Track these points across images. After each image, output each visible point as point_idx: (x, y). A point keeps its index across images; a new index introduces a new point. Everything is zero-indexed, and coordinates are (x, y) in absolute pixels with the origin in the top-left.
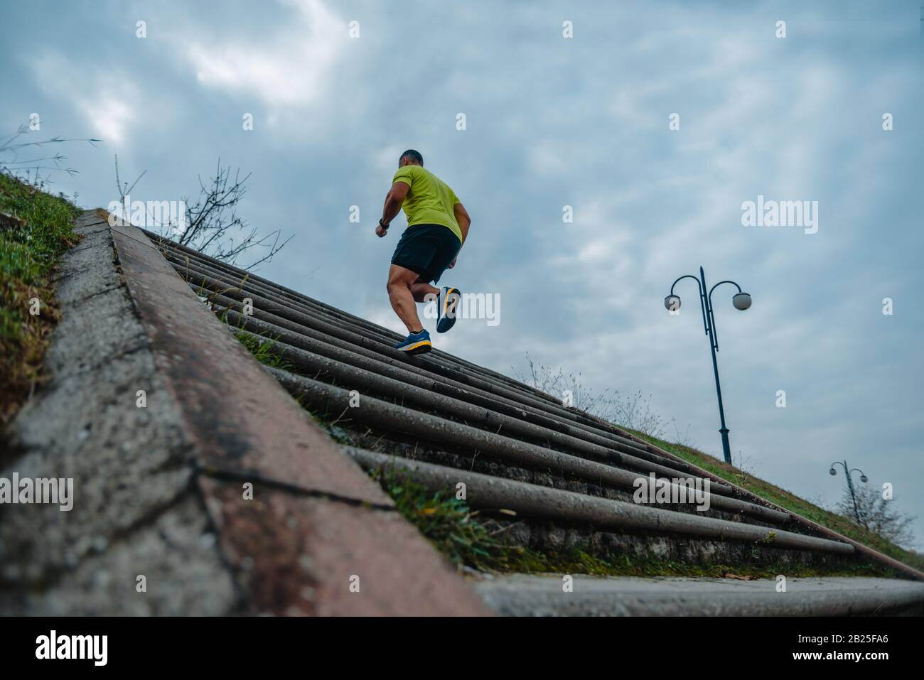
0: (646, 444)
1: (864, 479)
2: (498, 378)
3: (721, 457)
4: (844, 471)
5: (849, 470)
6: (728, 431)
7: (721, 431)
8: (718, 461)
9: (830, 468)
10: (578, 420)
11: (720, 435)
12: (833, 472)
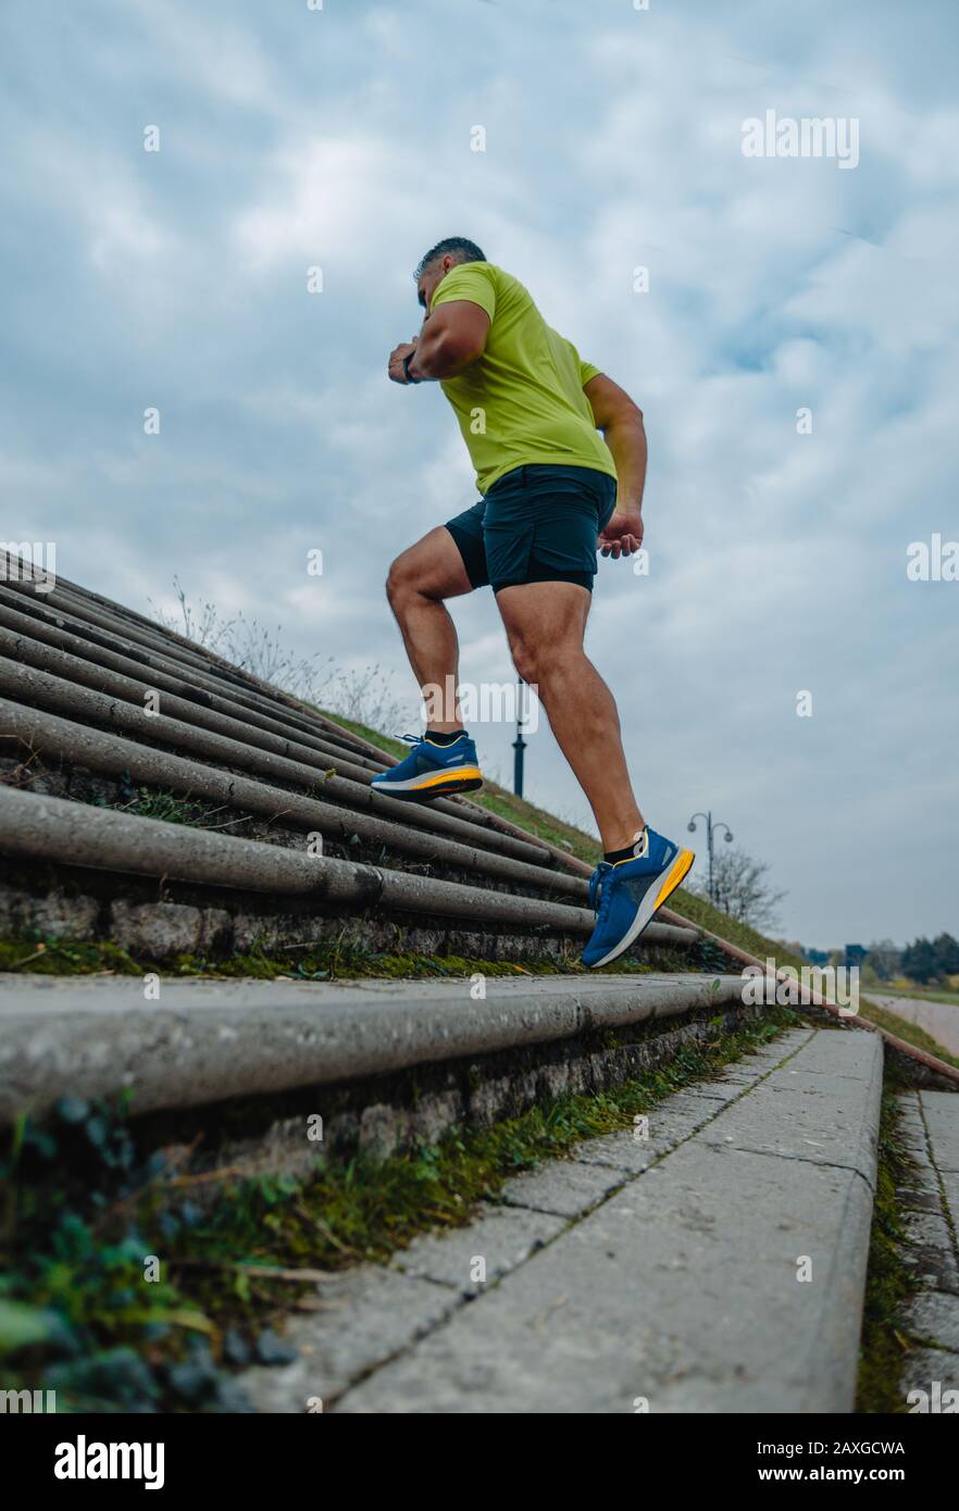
0: (321, 719)
1: (729, 838)
2: (102, 603)
3: (508, 785)
4: (706, 826)
5: (713, 824)
6: (524, 745)
7: (515, 745)
8: (502, 792)
9: (689, 822)
10: (212, 672)
11: (512, 752)
12: (692, 827)
